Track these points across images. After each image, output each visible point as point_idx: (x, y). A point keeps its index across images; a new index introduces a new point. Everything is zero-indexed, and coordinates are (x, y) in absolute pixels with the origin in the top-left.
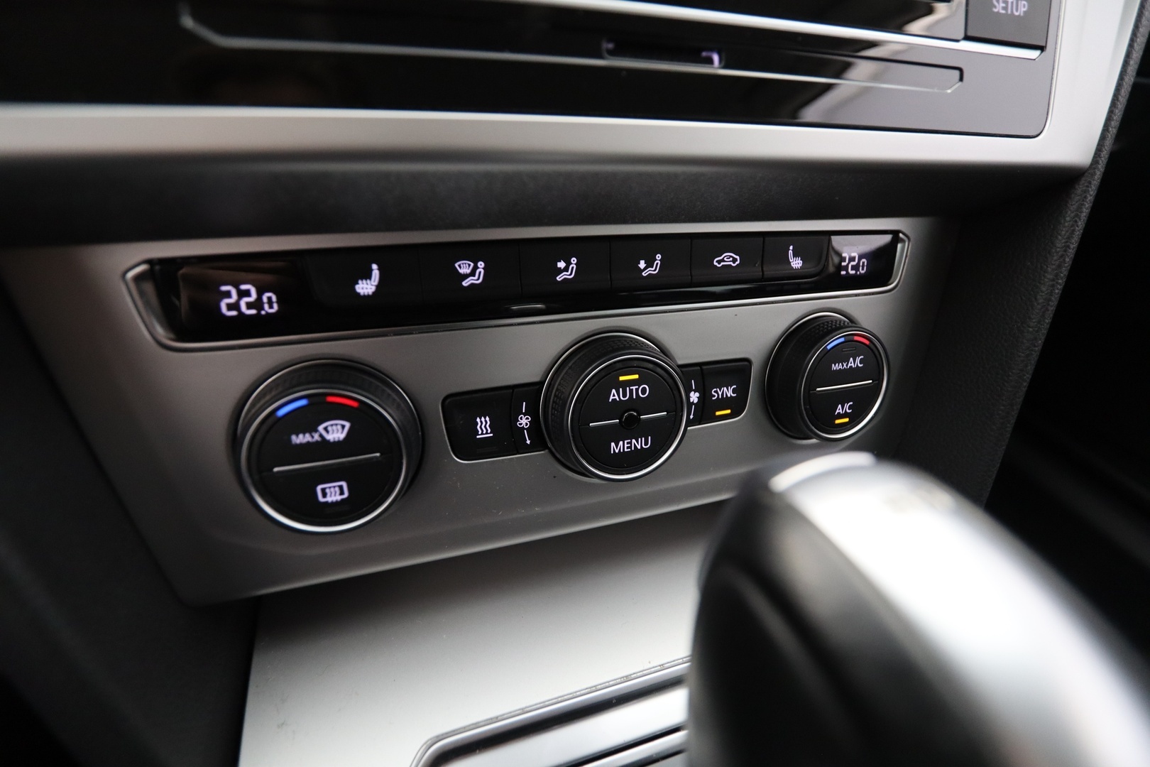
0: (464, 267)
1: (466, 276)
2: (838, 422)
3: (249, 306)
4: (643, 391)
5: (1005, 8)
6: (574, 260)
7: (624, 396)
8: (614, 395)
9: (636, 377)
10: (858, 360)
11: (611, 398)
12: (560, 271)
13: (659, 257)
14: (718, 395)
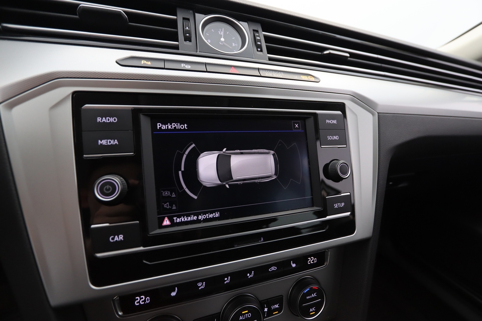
0: (199, 284)
1: (200, 286)
2: (311, 314)
3: (142, 302)
4: (249, 315)
5: (338, 206)
6: (229, 277)
7: (244, 318)
8: (241, 318)
9: (247, 311)
10: (315, 294)
11: (240, 319)
12: (226, 281)
13: (253, 272)
14: (273, 308)
